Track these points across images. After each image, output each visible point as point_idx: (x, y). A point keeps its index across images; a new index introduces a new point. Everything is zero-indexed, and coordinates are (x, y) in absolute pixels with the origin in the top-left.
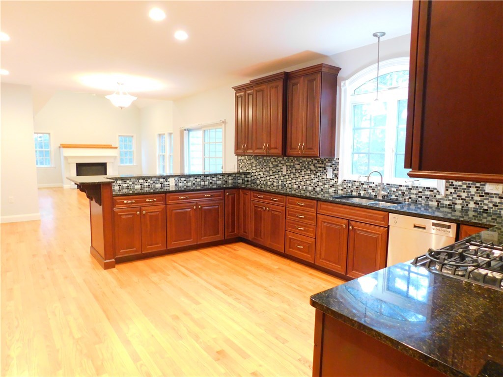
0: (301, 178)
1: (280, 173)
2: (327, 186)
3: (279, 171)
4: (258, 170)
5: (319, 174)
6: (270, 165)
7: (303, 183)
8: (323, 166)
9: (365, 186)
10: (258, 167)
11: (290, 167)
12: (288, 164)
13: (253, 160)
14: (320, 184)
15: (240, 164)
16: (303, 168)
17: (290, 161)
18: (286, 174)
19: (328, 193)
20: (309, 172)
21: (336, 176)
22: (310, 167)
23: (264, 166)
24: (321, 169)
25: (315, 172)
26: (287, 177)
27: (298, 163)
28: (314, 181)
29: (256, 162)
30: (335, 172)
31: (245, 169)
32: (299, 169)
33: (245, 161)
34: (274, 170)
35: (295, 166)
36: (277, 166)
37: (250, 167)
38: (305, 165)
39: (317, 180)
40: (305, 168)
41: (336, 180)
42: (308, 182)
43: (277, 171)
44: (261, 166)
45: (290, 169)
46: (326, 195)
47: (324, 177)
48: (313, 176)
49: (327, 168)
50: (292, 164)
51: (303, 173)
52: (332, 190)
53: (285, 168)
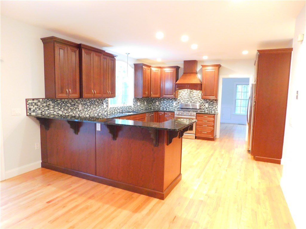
0: (91, 110)
1: (77, 110)
2: (103, 112)
4: (56, 110)
5: (100, 107)
6: (69, 105)
7: (92, 113)
8: (101, 102)
9: (117, 109)
10: (56, 108)
12: (82, 103)
13: (51, 103)
14: (101, 111)
15: (31, 107)
16: (92, 104)
17: (84, 101)
18: (81, 109)
19: (104, 115)
20: (95, 106)
21: (107, 106)
22: (96, 103)
23: (62, 106)
24: (101, 104)
25: (98, 106)
26: (82, 111)
27: (88, 101)
28: (98, 111)
29: (53, 104)
30: (107, 104)
31: (40, 112)
33: (39, 104)
34: (72, 108)
35: (87, 104)
36: (74, 105)
37: (47, 108)
38: (93, 102)
39: (99, 110)
40: (93, 104)
41: (107, 108)
42: (95, 112)
43: (75, 109)
44: (59, 106)
45: (84, 106)
46: (104, 116)
47: (103, 107)
48: (97, 108)
49: (103, 103)
50: (85, 103)
51: (92, 107)
52: (105, 114)
53: (80, 106)
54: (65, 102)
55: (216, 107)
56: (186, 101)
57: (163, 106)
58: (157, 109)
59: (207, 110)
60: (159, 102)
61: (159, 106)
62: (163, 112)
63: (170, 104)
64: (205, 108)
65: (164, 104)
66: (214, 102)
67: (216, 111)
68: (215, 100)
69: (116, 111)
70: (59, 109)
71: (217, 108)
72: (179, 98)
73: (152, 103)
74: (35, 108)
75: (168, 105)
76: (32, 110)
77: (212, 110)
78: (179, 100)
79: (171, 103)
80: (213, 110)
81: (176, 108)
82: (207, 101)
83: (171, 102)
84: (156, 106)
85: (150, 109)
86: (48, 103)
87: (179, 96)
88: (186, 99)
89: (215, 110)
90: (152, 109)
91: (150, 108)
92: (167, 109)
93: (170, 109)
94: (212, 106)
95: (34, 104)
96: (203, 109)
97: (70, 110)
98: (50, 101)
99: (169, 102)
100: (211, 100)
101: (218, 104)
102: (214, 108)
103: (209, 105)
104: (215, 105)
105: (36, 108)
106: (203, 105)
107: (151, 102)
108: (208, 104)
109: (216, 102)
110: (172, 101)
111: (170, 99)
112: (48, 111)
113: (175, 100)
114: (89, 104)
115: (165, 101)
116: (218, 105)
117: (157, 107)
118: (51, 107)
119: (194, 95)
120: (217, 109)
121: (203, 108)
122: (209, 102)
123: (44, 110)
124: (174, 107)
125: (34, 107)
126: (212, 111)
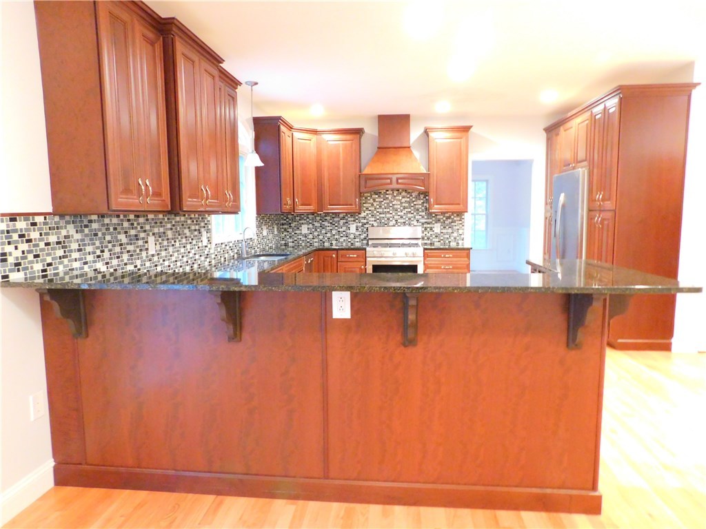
0: (176, 254)
1: (144, 254)
2: (203, 258)
3: (141, 250)
4: (90, 258)
5: (194, 242)
6: (122, 237)
7: (178, 264)
8: (197, 227)
9: (228, 248)
10: (89, 249)
11: (160, 237)
12: (156, 230)
13: (71, 229)
14: (197, 257)
15: (7, 249)
16: (177, 234)
18: (154, 252)
20: (184, 241)
21: (210, 240)
22: (185, 231)
23: (106, 243)
24: (196, 233)
25: (190, 240)
26: (156, 258)
27: (169, 226)
28: (191, 255)
29: (78, 236)
30: (209, 235)
31: (38, 267)
32: (173, 239)
34: (130, 248)
35: (166, 233)
36: (137, 237)
37: (60, 253)
38: (178, 228)
39: (193, 251)
40: (179, 235)
41: (209, 246)
42: (185, 259)
43: (138, 251)
44: (98, 243)
45: (160, 240)
47: (200, 245)
48: (188, 247)
49: (201, 229)
50: (162, 230)
51: (177, 244)
53: (151, 239)
54: (112, 230)
55: (460, 232)
56: (383, 221)
57: (321, 237)
58: (303, 244)
59: (437, 240)
60: (311, 226)
61: (311, 236)
62: (335, 252)
63: (340, 230)
64: (434, 236)
65: (324, 231)
66: (455, 219)
67: (460, 242)
68: (458, 215)
69: (226, 256)
70: (98, 252)
71: (463, 233)
72: (365, 214)
73: (290, 230)
74: (20, 254)
75: (334, 232)
76: (11, 260)
77: (450, 240)
78: (364, 218)
79: (344, 228)
80: (452, 238)
81: (356, 240)
82: (438, 217)
83: (344, 224)
84: (300, 237)
85: (284, 247)
86: (64, 232)
87: (365, 209)
88: (382, 216)
89: (458, 238)
90: (290, 244)
91: (284, 242)
92: (332, 244)
93: (342, 243)
94: (450, 230)
95: (15, 237)
96: (428, 239)
97: (125, 257)
98: (68, 223)
99: (339, 224)
100: (447, 215)
101: (465, 224)
102: (455, 234)
103: (442, 227)
104: (458, 227)
105: (23, 252)
106: (428, 229)
107: (285, 226)
108: (439, 225)
109: (459, 219)
110: (345, 221)
111: (341, 216)
112: (66, 261)
113: (353, 219)
114: (170, 234)
115: (326, 224)
116: (465, 227)
117: (304, 239)
118: (75, 246)
119: (403, 205)
120: (462, 236)
121: (428, 235)
122: (442, 220)
123: (53, 259)
124: (352, 236)
125: (16, 248)
126: (450, 242)
